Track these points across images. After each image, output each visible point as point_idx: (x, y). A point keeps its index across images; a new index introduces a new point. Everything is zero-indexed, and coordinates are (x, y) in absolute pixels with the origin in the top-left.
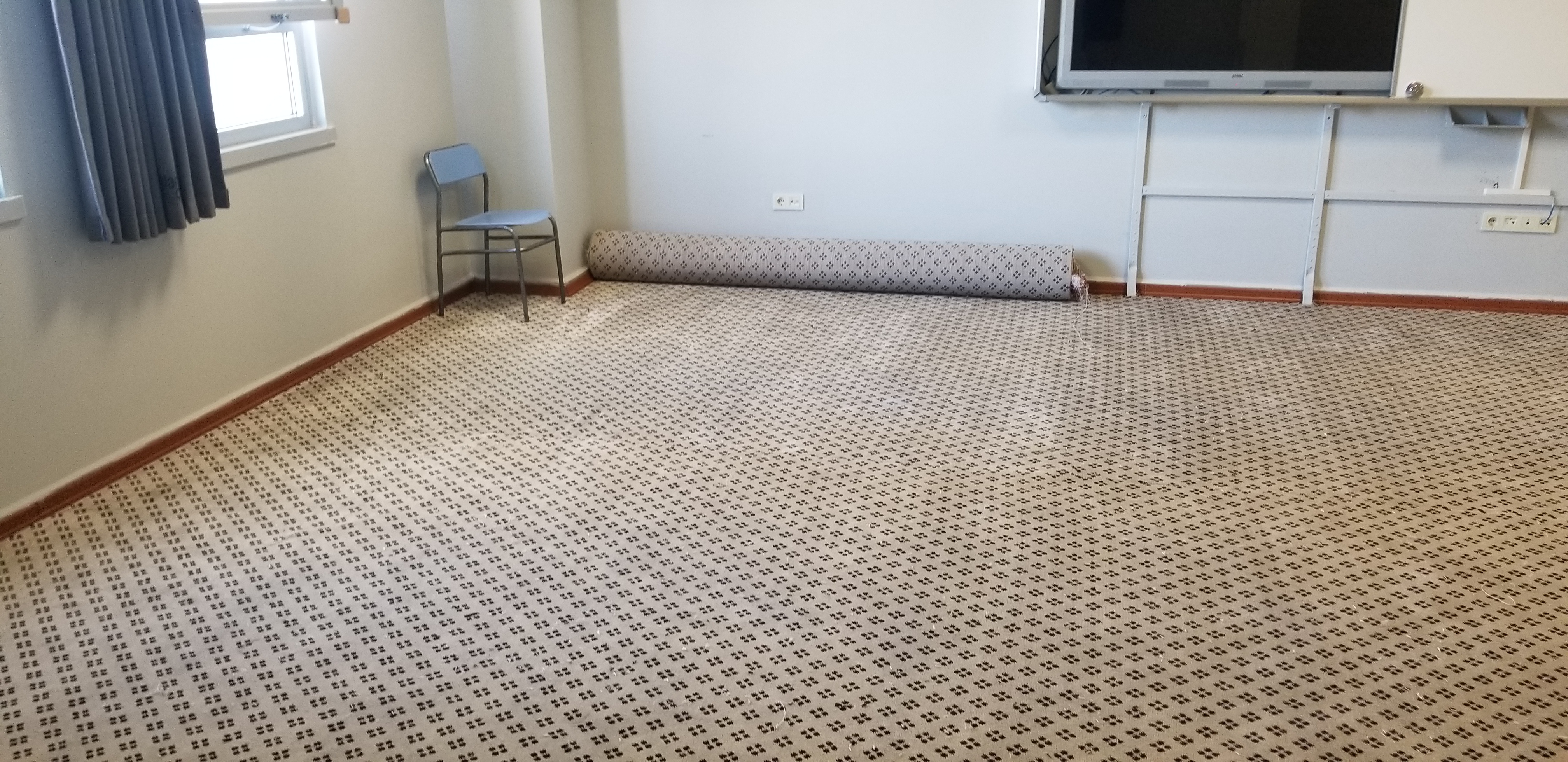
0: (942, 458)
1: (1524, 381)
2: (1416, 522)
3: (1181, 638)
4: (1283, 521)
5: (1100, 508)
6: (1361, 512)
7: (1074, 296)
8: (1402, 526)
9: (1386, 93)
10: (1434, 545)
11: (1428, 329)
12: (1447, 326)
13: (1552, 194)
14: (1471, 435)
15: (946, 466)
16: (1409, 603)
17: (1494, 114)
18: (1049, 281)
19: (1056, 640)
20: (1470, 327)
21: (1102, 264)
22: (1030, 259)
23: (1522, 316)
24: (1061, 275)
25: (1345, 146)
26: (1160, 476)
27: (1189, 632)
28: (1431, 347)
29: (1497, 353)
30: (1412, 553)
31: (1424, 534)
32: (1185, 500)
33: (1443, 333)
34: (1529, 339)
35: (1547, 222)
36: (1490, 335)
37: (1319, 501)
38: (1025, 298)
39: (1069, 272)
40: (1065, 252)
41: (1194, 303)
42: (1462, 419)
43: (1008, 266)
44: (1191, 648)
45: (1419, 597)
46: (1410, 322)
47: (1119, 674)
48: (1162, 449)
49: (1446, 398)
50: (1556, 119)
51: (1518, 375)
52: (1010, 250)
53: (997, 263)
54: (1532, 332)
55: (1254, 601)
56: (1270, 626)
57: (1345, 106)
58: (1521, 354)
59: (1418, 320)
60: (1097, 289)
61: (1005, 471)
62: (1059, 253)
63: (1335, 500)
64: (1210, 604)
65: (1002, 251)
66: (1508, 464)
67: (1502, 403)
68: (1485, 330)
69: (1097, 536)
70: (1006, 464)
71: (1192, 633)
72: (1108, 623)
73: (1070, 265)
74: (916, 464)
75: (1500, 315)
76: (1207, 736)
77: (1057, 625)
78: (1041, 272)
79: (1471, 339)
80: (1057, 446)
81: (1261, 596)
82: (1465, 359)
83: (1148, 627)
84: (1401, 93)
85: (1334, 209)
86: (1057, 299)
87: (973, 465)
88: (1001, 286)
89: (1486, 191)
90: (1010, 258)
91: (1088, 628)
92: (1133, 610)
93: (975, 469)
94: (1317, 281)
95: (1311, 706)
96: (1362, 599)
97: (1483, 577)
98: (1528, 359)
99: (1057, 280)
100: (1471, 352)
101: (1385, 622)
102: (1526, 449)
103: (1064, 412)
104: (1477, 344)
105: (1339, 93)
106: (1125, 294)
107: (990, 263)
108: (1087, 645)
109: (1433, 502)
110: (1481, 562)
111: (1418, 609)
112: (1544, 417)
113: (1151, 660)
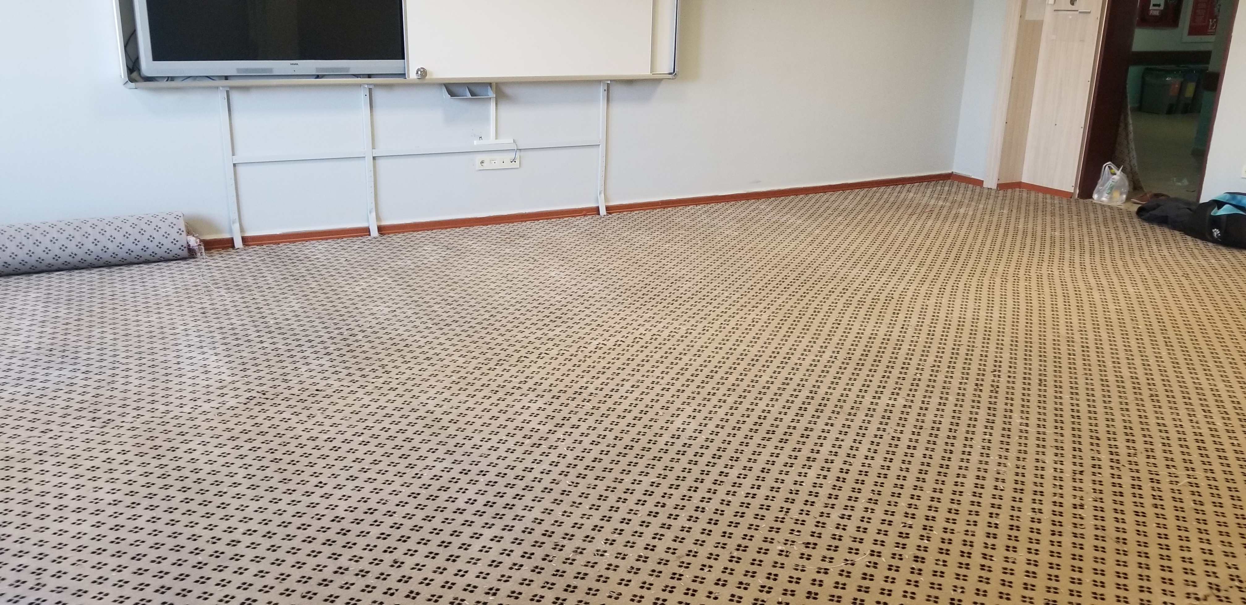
0: (135, 413)
1: (531, 266)
2: (513, 371)
3: (403, 497)
4: (432, 392)
5: (295, 419)
6: (477, 373)
7: (191, 254)
8: (507, 375)
9: (403, 75)
10: (530, 383)
11: (461, 242)
12: (471, 238)
13: (514, 141)
14: (518, 306)
15: (142, 419)
16: (534, 424)
17: (474, 89)
18: (167, 244)
19: (311, 532)
20: (485, 237)
21: (208, 224)
22: (145, 227)
23: (511, 225)
24: (178, 237)
25: (381, 115)
26: (330, 382)
27: (406, 491)
28: (468, 254)
29: (507, 251)
30: (520, 392)
31: (522, 378)
32: (357, 395)
33: (470, 243)
34: (522, 239)
35: (514, 161)
36: (499, 240)
37: (448, 372)
38: (147, 262)
39: (184, 234)
40: (177, 217)
41: (292, 246)
42: (508, 298)
43: (126, 236)
44: (413, 502)
45: (538, 419)
46: (447, 239)
47: (371, 540)
48: (321, 362)
49: (493, 286)
50: (508, 91)
51: (526, 263)
52: (125, 221)
53: (115, 234)
54: (521, 234)
55: (440, 454)
56: (458, 468)
57: (376, 85)
58: (522, 249)
59: (452, 237)
60: (210, 246)
61: (200, 410)
62: (171, 219)
63: (458, 369)
64: (411, 466)
65: (118, 223)
66: (547, 321)
67: (526, 282)
68: (494, 237)
69: (303, 440)
70: (198, 403)
71: (409, 491)
72: (343, 505)
73: (183, 228)
74: (112, 424)
75: (498, 226)
76: (454, 561)
77: (305, 520)
78: (158, 237)
79: (489, 244)
80: (235, 378)
81: (442, 449)
82: (492, 258)
83: (375, 498)
84: (413, 75)
85: (380, 163)
86: (177, 258)
87: (168, 412)
88: (122, 254)
89: (475, 143)
90: (127, 228)
91: (331, 515)
92: (359, 489)
93: (172, 415)
94: (378, 218)
95: (510, 514)
96: (506, 431)
97: (567, 395)
98: (527, 252)
99: (175, 242)
100: (492, 253)
101: (527, 441)
102: (552, 309)
103: (228, 350)
104: (493, 247)
105: (369, 76)
106: (233, 247)
107: (107, 235)
108: (336, 527)
109: (517, 355)
110: (561, 386)
111: (540, 427)
112: (553, 287)
113: (389, 521)
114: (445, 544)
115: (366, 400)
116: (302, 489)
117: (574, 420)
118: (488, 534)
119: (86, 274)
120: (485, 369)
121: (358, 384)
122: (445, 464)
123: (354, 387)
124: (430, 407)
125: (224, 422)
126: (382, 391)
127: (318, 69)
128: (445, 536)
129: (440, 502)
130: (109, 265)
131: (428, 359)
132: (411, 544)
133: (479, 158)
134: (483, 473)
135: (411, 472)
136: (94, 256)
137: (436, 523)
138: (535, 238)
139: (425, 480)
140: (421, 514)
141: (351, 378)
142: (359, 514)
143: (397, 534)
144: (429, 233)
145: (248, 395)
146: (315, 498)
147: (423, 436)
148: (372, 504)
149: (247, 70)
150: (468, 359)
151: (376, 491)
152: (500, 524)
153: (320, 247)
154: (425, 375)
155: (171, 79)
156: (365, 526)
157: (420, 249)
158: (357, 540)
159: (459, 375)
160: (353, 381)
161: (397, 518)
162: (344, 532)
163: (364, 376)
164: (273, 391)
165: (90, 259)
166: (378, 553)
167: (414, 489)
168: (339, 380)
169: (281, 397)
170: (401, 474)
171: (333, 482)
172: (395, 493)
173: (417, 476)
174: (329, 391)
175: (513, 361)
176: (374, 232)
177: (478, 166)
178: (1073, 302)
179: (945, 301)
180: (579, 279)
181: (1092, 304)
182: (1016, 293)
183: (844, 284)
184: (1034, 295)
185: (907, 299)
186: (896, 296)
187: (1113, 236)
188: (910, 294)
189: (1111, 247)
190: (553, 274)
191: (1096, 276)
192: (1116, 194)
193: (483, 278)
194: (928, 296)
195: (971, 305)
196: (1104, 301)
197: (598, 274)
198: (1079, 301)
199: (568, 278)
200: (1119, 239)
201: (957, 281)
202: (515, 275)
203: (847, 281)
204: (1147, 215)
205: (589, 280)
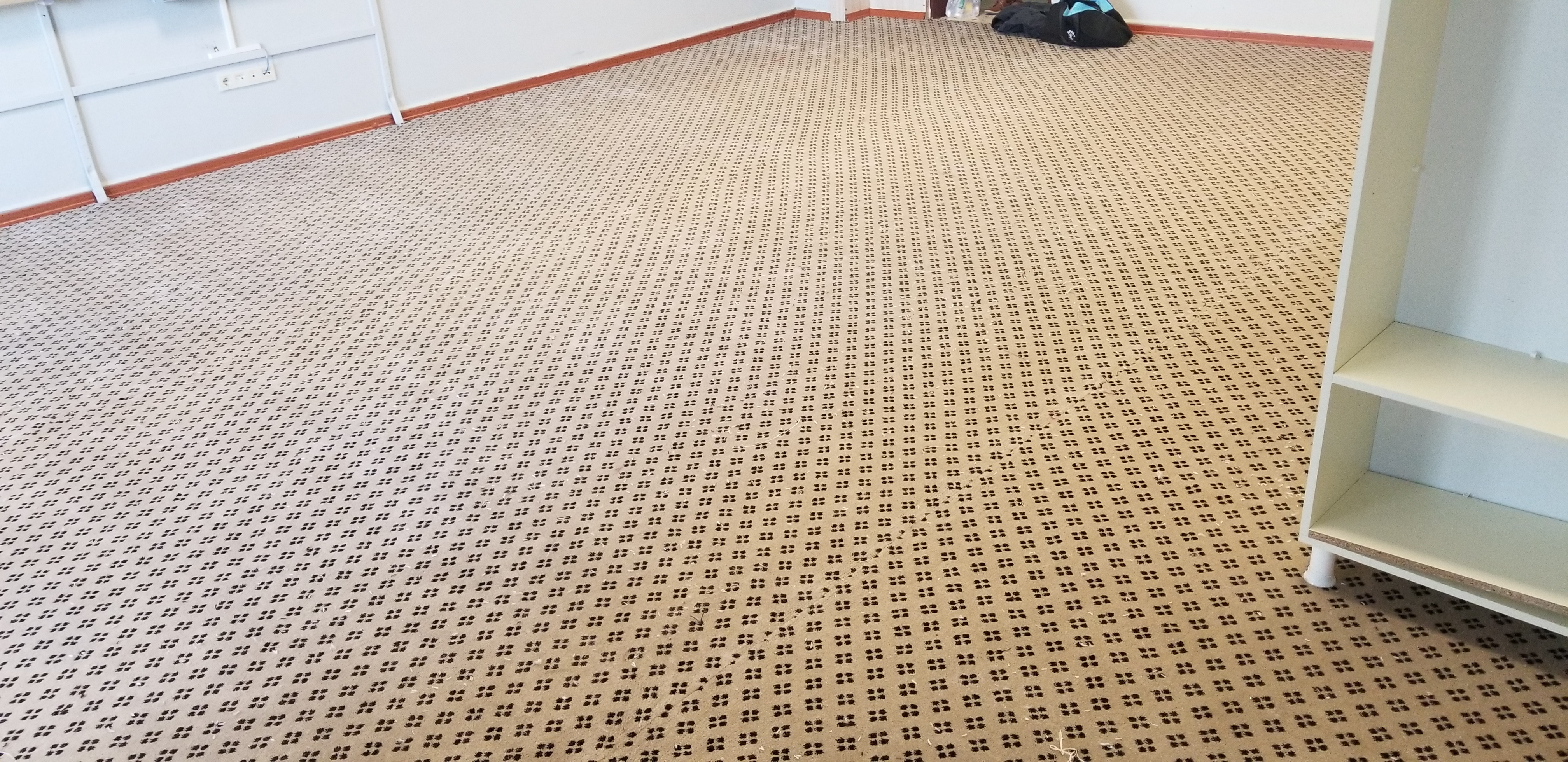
1: (332, 203)
2: (361, 328)
3: (287, 486)
4: (269, 371)
5: (110, 436)
6: (317, 339)
8: (355, 334)
10: (388, 337)
11: (225, 189)
12: (236, 181)
13: (262, 46)
19: (193, 546)
20: (254, 177)
23: (283, 156)
26: (133, 386)
27: (288, 479)
28: (241, 202)
29: (293, 189)
30: (379, 349)
31: (374, 333)
32: (176, 394)
34: (305, 172)
35: (267, 72)
36: (275, 177)
37: (280, 345)
42: (318, 245)
44: (302, 489)
45: (413, 373)
46: (205, 188)
47: (270, 536)
48: (110, 366)
49: (291, 235)
51: (324, 200)
54: (302, 165)
56: (339, 443)
58: (310, 184)
59: (210, 184)
63: (291, 339)
64: (282, 454)
67: (333, 223)
68: (267, 175)
71: (291, 479)
72: (219, 511)
75: (266, 160)
77: (180, 536)
79: (264, 186)
81: (311, 428)
82: (276, 201)
85: (86, 103)
89: (210, 56)
91: (209, 523)
92: (229, 491)
94: (101, 177)
96: (380, 393)
98: (318, 186)
108: (222, 533)
109: (358, 310)
110: (426, 333)
114: (358, 520)
115: (191, 396)
116: (160, 506)
117: (458, 364)
118: (404, 498)
120: (325, 332)
121: (171, 382)
122: (322, 443)
123: (168, 386)
124: (276, 387)
125: (18, 459)
126: (206, 383)
128: (355, 513)
129: (334, 482)
131: (247, 335)
132: (320, 529)
133: (220, 75)
134: (371, 442)
135: (285, 460)
137: (340, 503)
138: (324, 167)
139: (306, 463)
140: (317, 498)
141: (158, 377)
142: (243, 516)
143: (298, 523)
144: (177, 184)
145: (33, 423)
146: (180, 512)
147: (282, 420)
148: (254, 502)
150: (298, 325)
151: (252, 488)
152: (413, 486)
153: (34, 229)
154: (253, 354)
156: (256, 525)
158: (253, 540)
159: (295, 346)
160: (163, 379)
161: (290, 509)
162: (234, 537)
163: (174, 371)
164: (63, 412)
166: (285, 547)
167: (297, 475)
168: (144, 381)
169: (78, 416)
170: (273, 465)
171: (195, 491)
172: (275, 485)
173: (295, 462)
174: (138, 397)
175: (356, 316)
176: (102, 197)
177: (221, 87)
178: (945, 136)
179: (818, 158)
180: (399, 207)
181: (963, 134)
182: (888, 136)
183: (710, 158)
184: (906, 134)
185: (780, 163)
186: (768, 162)
187: (973, 55)
188: (781, 157)
189: (972, 68)
190: (364, 207)
191: (962, 102)
192: (969, 7)
193: (275, 229)
194: (800, 155)
195: (845, 157)
196: (974, 128)
198: (951, 134)
199: (385, 209)
200: (979, 58)
201: (827, 132)
202: (316, 217)
203: (713, 154)
204: (1002, 26)
205: (413, 206)
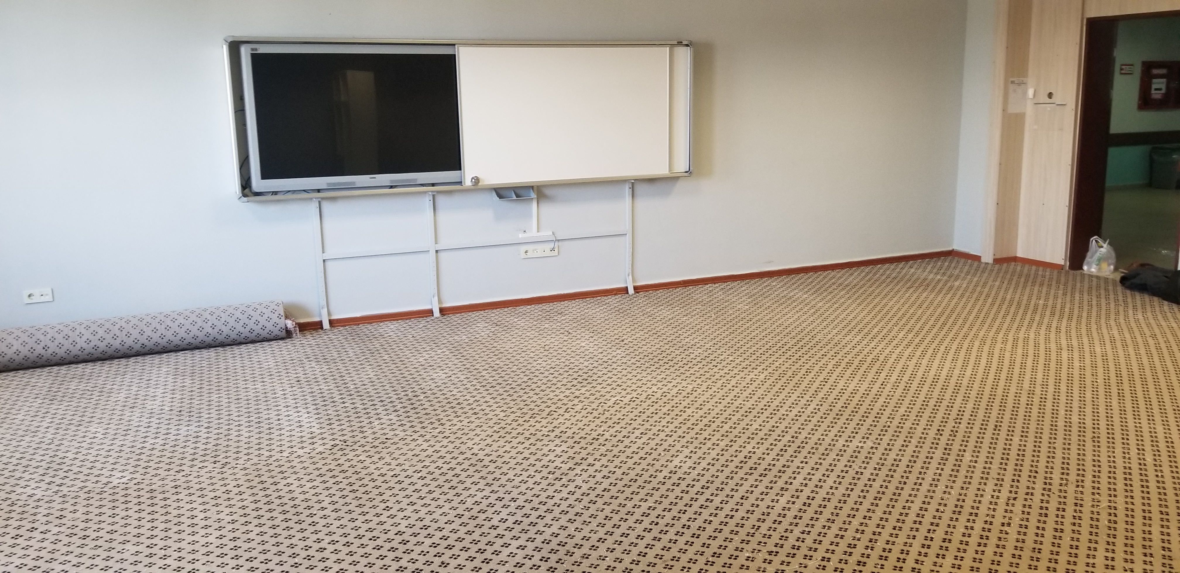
0: (246, 457)
1: (566, 338)
2: (544, 422)
3: (450, 517)
4: (477, 439)
5: (369, 460)
6: (515, 424)
7: (288, 334)
8: (538, 426)
9: (460, 183)
10: (557, 432)
11: (508, 319)
12: (516, 316)
13: (553, 234)
14: (552, 371)
15: (252, 462)
16: (557, 463)
17: (518, 191)
18: (269, 326)
19: (379, 542)
20: (528, 314)
21: (302, 310)
22: (252, 313)
23: (551, 304)
24: (277, 320)
25: (442, 216)
26: (397, 432)
27: (453, 513)
28: (513, 329)
29: (547, 326)
30: (548, 438)
31: (550, 427)
32: (418, 442)
33: (516, 320)
34: (559, 316)
35: (553, 250)
36: (540, 317)
37: (491, 423)
38: (253, 342)
39: (283, 318)
40: (278, 305)
41: (369, 326)
42: (544, 364)
43: (237, 320)
44: (458, 521)
45: (561, 459)
46: (497, 317)
47: (425, 548)
48: (390, 417)
49: (532, 355)
50: (547, 191)
51: (562, 336)
52: (236, 309)
53: (229, 319)
54: (560, 312)
55: (481, 486)
56: (494, 496)
57: (439, 192)
58: (559, 324)
59: (501, 315)
60: (304, 328)
61: (296, 455)
62: (273, 306)
63: (499, 421)
64: (458, 495)
65: (231, 310)
66: (575, 382)
67: (560, 351)
68: (536, 315)
69: (375, 476)
70: (294, 449)
71: (455, 513)
72: (405, 523)
73: (282, 313)
74: (229, 466)
75: (540, 305)
76: (488, 563)
77: (375, 533)
78: (263, 321)
79: (531, 321)
80: (323, 431)
81: (483, 482)
82: (533, 332)
83: (429, 518)
84: (468, 183)
85: (442, 255)
86: (277, 338)
87: (271, 456)
88: (233, 336)
89: (520, 236)
90: (238, 314)
91: (395, 530)
92: (417, 511)
93: (274, 458)
94: (440, 301)
95: (533, 530)
96: (535, 469)
97: (586, 441)
98: (563, 326)
99: (275, 325)
100: (534, 328)
101: (551, 476)
102: (580, 373)
103: (317, 409)
104: (535, 323)
105: (433, 185)
106: (322, 328)
107: (223, 320)
108: (399, 538)
109: (548, 410)
110: (582, 434)
111: (563, 465)
112: (582, 355)
113: (439, 534)
114: (481, 551)
115: (425, 446)
116: (373, 511)
117: (591, 460)
118: (515, 544)
119: (205, 353)
120: (521, 421)
121: (419, 434)
122: (484, 493)
123: (415, 436)
124: (475, 451)
125: (314, 463)
126: (437, 439)
127: (392, 181)
128: (482, 546)
129: (479, 521)
130: (223, 345)
131: (475, 413)
132: (456, 551)
133: (524, 248)
134: (514, 500)
135: (458, 499)
136: (211, 338)
137: (476, 536)
138: (571, 314)
139: (469, 504)
140: (464, 530)
141: (413, 429)
142: (416, 530)
143: (445, 543)
144: (482, 312)
145: (333, 443)
146: (383, 518)
147: (468, 473)
148: (426, 522)
149: (334, 184)
150: (507, 413)
151: (430, 513)
152: (524, 537)
153: (392, 327)
154: (473, 426)
155: (275, 193)
156: (420, 538)
157: (474, 326)
158: (414, 548)
159: (499, 426)
160: (415, 432)
161: (445, 533)
162: (405, 542)
163: (423, 428)
164: (352, 440)
165: (209, 340)
166: (429, 557)
167: (460, 511)
168: (404, 431)
169: (359, 444)
170: (449, 501)
171: (397, 507)
172: (444, 514)
173: (462, 502)
174: (396, 440)
175: (544, 415)
176: (437, 313)
177: (523, 255)
178: (1042, 361)
179: (925, 362)
180: (605, 348)
181: (1059, 362)
182: (991, 354)
183: (837, 348)
184: (1007, 355)
185: (892, 360)
186: (882, 358)
187: (1094, 303)
188: (894, 356)
189: (1089, 312)
190: (583, 344)
191: (1069, 337)
192: (1104, 266)
193: (525, 349)
194: (910, 358)
195: (948, 364)
196: (1071, 360)
197: (622, 344)
198: (1048, 360)
199: (596, 347)
200: (1099, 305)
201: (940, 344)
202: (552, 345)
203: (840, 346)
204: (1128, 283)
205: (614, 348)
